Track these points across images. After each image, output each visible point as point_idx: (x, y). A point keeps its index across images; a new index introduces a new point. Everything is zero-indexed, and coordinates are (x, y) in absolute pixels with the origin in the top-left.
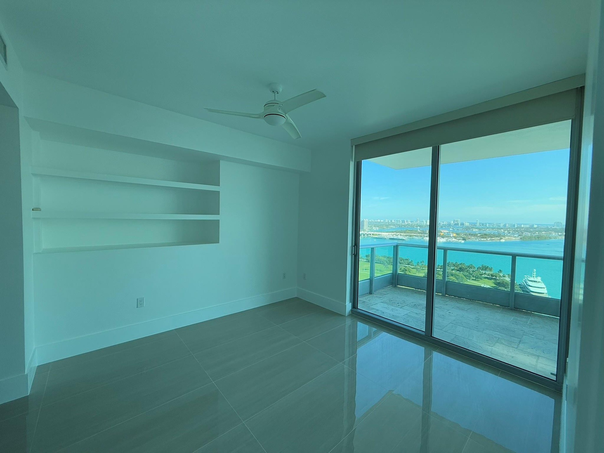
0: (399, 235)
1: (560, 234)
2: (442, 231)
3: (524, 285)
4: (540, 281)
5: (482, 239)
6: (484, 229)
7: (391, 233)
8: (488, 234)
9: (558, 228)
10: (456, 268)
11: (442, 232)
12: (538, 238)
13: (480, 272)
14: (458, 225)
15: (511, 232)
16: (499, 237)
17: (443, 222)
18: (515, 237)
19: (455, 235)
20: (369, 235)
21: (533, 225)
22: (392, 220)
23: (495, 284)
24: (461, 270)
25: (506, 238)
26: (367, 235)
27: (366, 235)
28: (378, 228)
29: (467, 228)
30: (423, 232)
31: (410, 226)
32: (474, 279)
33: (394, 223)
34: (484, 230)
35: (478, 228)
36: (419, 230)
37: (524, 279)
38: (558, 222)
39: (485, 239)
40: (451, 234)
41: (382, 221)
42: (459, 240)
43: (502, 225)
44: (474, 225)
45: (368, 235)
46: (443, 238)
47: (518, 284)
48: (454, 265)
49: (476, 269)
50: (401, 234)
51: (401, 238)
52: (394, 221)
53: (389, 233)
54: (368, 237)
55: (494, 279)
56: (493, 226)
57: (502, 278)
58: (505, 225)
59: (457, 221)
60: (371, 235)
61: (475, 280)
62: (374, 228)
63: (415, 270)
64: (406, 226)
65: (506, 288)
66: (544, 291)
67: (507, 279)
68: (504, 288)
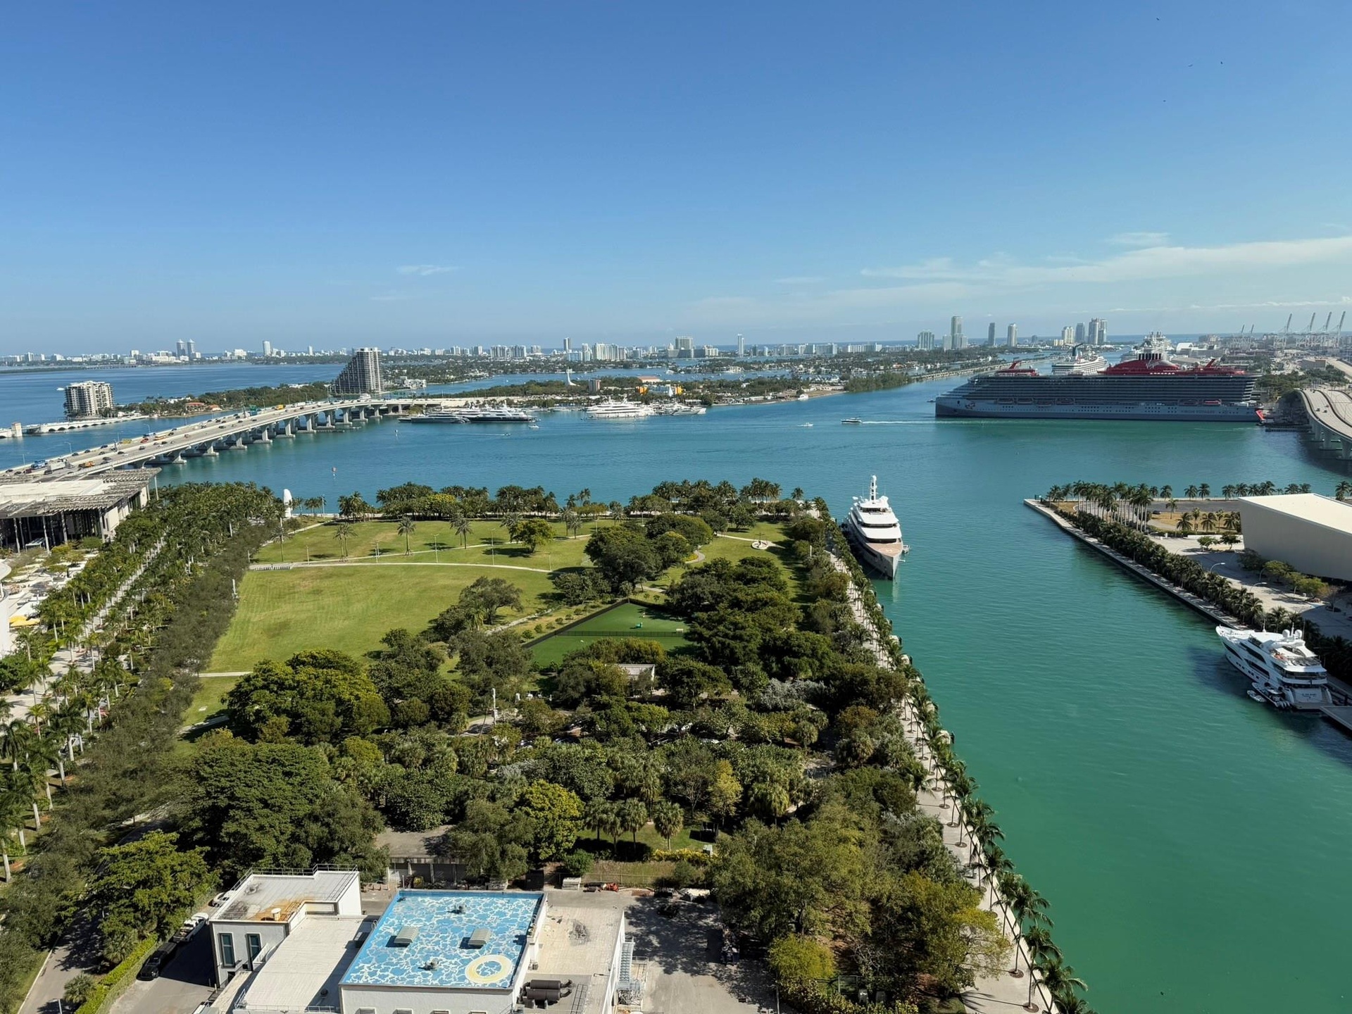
0: (505, 405)
1: (929, 366)
2: (644, 381)
3: (853, 525)
4: (886, 506)
5: (753, 398)
6: (756, 367)
7: (474, 400)
8: (767, 380)
9: (925, 350)
10: (685, 501)
11: (641, 384)
12: (884, 382)
13: (749, 502)
14: (689, 357)
15: (823, 368)
16: (794, 388)
17: (646, 349)
18: (832, 385)
19: (680, 390)
20: (392, 413)
21: (872, 347)
22: (476, 349)
23: (786, 534)
24: (699, 506)
25: (812, 389)
26: (382, 412)
27: (377, 414)
28: (424, 381)
29: (715, 366)
30: (584, 388)
31: (540, 366)
32: (734, 526)
33: (485, 358)
34: (756, 370)
35: (742, 362)
36: (572, 381)
37: (852, 508)
38: (926, 334)
39: (761, 398)
40: (667, 389)
41: (438, 352)
42: (692, 405)
43: (801, 351)
44: (729, 358)
45: (385, 411)
46: (647, 403)
47: (841, 521)
48: (679, 492)
49: (738, 495)
50: (511, 398)
51: (510, 415)
52: (484, 351)
53: (470, 400)
54: (389, 418)
55: (785, 519)
56: (779, 354)
57: (801, 514)
58: (809, 349)
59: (685, 342)
60: (401, 412)
61: (736, 530)
62: (408, 382)
63: (563, 525)
64: (529, 367)
65: (812, 541)
66: (895, 533)
67: (815, 513)
68: (807, 543)
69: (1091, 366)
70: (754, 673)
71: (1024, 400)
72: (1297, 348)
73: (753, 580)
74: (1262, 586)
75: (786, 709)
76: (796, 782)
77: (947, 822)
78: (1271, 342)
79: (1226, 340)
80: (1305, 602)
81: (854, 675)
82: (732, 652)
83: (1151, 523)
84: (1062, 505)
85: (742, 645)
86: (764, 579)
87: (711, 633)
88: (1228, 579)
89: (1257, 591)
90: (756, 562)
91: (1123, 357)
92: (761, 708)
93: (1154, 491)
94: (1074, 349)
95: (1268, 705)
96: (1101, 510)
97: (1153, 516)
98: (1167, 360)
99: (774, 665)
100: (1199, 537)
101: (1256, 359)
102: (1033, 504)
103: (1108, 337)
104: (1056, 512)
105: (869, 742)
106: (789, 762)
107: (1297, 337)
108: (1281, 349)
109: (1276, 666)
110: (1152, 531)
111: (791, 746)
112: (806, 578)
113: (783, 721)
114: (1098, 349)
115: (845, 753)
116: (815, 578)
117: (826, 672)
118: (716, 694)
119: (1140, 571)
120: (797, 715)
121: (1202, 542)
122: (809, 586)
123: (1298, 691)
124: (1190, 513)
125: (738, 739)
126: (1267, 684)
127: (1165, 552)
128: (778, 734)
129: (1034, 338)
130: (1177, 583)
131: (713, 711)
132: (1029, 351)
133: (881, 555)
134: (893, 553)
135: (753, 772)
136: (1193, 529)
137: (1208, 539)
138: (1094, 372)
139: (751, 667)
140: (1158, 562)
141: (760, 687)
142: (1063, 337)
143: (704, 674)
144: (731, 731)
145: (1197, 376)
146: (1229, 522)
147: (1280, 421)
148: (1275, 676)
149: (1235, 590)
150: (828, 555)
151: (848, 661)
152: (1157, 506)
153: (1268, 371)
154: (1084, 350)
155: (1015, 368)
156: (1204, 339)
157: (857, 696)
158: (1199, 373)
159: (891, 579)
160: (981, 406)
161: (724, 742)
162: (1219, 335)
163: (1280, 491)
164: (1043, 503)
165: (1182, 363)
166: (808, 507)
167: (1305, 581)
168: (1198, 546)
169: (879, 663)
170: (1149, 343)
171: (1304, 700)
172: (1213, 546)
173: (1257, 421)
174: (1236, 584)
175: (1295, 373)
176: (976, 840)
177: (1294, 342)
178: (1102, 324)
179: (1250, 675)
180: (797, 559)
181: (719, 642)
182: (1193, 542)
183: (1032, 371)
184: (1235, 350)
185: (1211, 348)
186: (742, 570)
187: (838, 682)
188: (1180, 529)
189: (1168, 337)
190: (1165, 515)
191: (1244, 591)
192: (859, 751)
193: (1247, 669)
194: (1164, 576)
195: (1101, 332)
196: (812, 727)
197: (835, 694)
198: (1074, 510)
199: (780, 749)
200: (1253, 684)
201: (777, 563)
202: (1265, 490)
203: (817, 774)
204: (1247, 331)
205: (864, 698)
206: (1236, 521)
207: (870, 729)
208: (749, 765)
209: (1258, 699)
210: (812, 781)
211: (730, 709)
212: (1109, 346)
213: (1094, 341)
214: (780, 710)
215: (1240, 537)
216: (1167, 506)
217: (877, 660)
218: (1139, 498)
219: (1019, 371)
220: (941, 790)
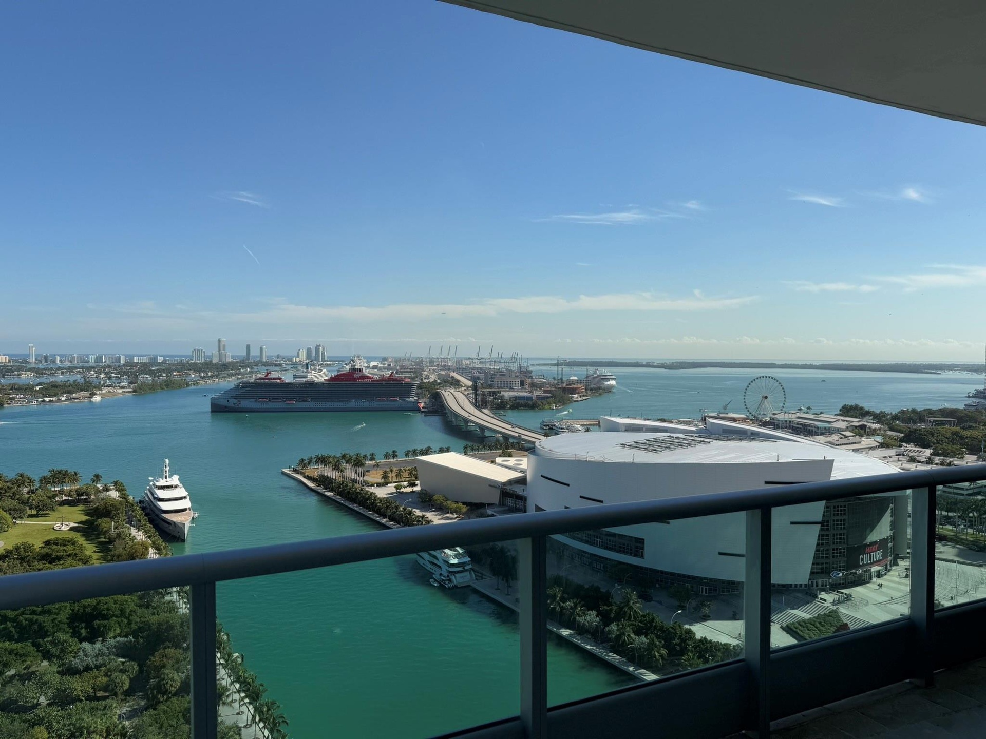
1: (203, 375)
3: (149, 501)
4: (178, 483)
6: (49, 372)
8: (60, 383)
9: (199, 362)
12: (167, 385)
13: (50, 490)
15: (113, 375)
16: (87, 391)
21: (155, 359)
23: (87, 514)
25: (104, 391)
32: (35, 512)
34: (49, 375)
35: (35, 368)
37: (148, 487)
38: (199, 350)
43: (91, 360)
44: (20, 364)
47: (137, 500)
49: (38, 484)
55: (86, 501)
56: (71, 362)
57: (102, 495)
61: (37, 516)
65: (112, 519)
66: (186, 504)
67: (114, 494)
68: (108, 519)
69: (320, 376)
70: (65, 641)
71: (275, 399)
72: (435, 366)
73: (59, 558)
74: (434, 511)
75: (98, 667)
76: (112, 728)
77: (243, 725)
78: (421, 362)
79: (397, 361)
80: (455, 518)
81: (159, 624)
82: (41, 627)
83: (366, 478)
84: (308, 472)
85: (51, 618)
86: (69, 556)
87: (16, 613)
88: (414, 510)
89: (430, 515)
90: (60, 542)
91: (338, 371)
92: (72, 671)
93: (365, 456)
94: (307, 364)
95: (442, 587)
96: (334, 472)
97: (367, 473)
98: (366, 372)
99: (83, 631)
100: (395, 484)
101: (414, 372)
102: (288, 472)
103: (328, 357)
104: (304, 477)
105: (176, 677)
106: (104, 712)
107: (435, 360)
108: (427, 366)
109: (445, 561)
110: (368, 484)
111: (105, 698)
112: (109, 550)
113: (96, 678)
114: (322, 364)
115: (155, 692)
116: (118, 547)
117: (134, 626)
118: (25, 669)
119: (361, 511)
120: (109, 670)
121: (396, 487)
122: (113, 556)
123: (457, 575)
124: (388, 470)
125: (49, 705)
126: (441, 575)
127: (376, 497)
128: (92, 691)
129: (278, 357)
130: (385, 517)
131: (23, 685)
132: (276, 365)
133: (174, 523)
134: (185, 520)
135: (68, 730)
136: (390, 480)
137: (400, 485)
138: (322, 380)
139: (61, 636)
140: (372, 504)
141: (71, 652)
142: (298, 356)
143: (11, 652)
144: (43, 700)
145: (384, 382)
146: (410, 474)
147: (431, 409)
148: (445, 568)
149: (418, 516)
150: (129, 529)
151: (154, 614)
152: (369, 466)
153: (422, 380)
154: (314, 365)
155: (270, 376)
156: (384, 359)
157: (163, 642)
158: (385, 381)
159: (183, 541)
160: (245, 404)
161: (37, 711)
162: (393, 357)
163: (435, 452)
164: (295, 471)
165: (374, 374)
166: (107, 490)
167: (454, 506)
168: (394, 490)
169: (179, 610)
170: (353, 361)
171: (461, 581)
172: (403, 490)
173: (419, 410)
174: (418, 513)
175: (435, 381)
176: (267, 733)
177: (433, 362)
178: (323, 348)
179: (431, 570)
180: (99, 534)
181: (26, 620)
182: (391, 488)
183: (280, 379)
184: (402, 367)
185: (390, 365)
186: (47, 550)
187: (145, 634)
188: (383, 480)
189: (365, 358)
190: (373, 472)
191: (423, 517)
192: (168, 686)
193: (429, 567)
194: (376, 512)
195: (323, 353)
196: (124, 677)
197: (143, 643)
198: (315, 474)
199: (94, 704)
200: (434, 576)
201: (81, 540)
202: (427, 452)
203: (131, 716)
204: (408, 355)
205: (170, 641)
206: (414, 472)
207: (176, 666)
208: (64, 725)
209: (436, 584)
210: (127, 723)
211: (41, 678)
212: (328, 363)
213: (319, 359)
214: (91, 669)
215: (418, 482)
216: (374, 466)
217: (178, 608)
218: (358, 463)
219: (271, 379)
220: (236, 701)
